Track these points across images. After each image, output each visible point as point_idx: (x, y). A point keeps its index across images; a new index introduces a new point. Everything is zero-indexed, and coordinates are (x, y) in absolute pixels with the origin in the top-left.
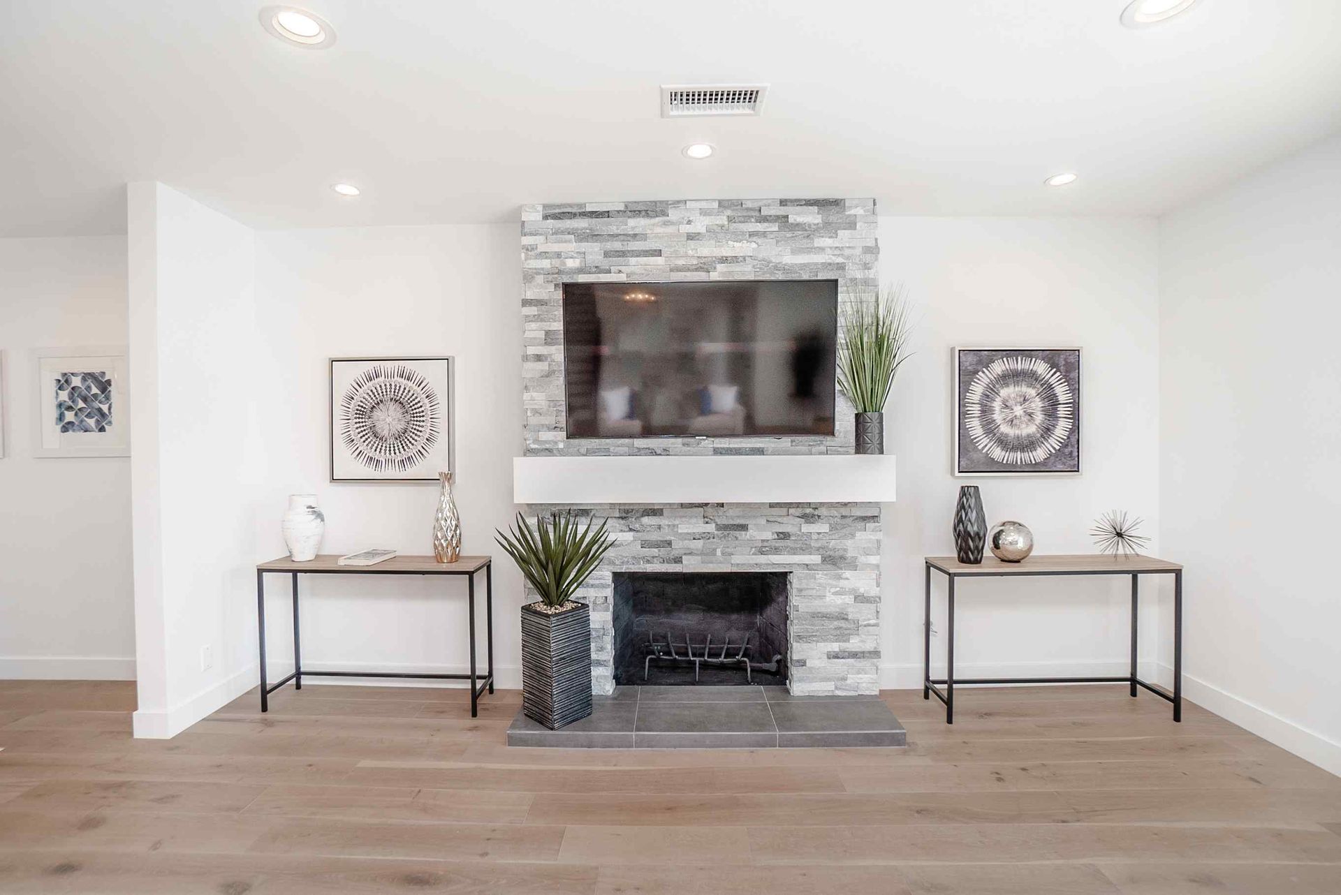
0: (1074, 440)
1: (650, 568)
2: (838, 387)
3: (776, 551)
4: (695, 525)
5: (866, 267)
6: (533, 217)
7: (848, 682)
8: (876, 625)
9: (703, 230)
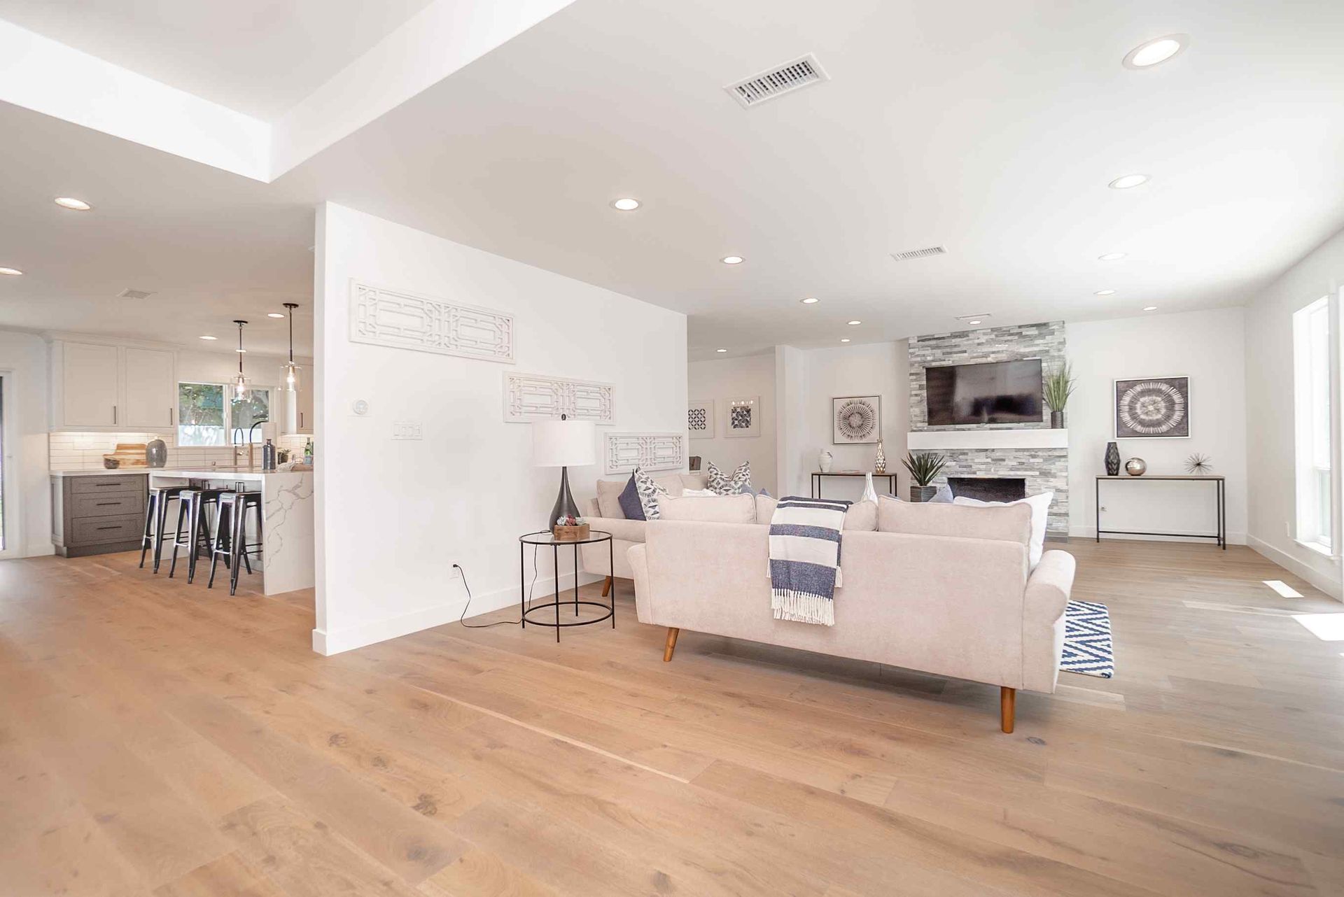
0: (1185, 420)
1: (963, 476)
2: (1044, 402)
3: (1018, 470)
4: (981, 458)
5: (1059, 350)
6: (913, 341)
7: (1053, 526)
8: (1067, 502)
9: (984, 341)
